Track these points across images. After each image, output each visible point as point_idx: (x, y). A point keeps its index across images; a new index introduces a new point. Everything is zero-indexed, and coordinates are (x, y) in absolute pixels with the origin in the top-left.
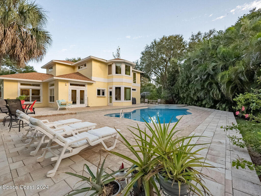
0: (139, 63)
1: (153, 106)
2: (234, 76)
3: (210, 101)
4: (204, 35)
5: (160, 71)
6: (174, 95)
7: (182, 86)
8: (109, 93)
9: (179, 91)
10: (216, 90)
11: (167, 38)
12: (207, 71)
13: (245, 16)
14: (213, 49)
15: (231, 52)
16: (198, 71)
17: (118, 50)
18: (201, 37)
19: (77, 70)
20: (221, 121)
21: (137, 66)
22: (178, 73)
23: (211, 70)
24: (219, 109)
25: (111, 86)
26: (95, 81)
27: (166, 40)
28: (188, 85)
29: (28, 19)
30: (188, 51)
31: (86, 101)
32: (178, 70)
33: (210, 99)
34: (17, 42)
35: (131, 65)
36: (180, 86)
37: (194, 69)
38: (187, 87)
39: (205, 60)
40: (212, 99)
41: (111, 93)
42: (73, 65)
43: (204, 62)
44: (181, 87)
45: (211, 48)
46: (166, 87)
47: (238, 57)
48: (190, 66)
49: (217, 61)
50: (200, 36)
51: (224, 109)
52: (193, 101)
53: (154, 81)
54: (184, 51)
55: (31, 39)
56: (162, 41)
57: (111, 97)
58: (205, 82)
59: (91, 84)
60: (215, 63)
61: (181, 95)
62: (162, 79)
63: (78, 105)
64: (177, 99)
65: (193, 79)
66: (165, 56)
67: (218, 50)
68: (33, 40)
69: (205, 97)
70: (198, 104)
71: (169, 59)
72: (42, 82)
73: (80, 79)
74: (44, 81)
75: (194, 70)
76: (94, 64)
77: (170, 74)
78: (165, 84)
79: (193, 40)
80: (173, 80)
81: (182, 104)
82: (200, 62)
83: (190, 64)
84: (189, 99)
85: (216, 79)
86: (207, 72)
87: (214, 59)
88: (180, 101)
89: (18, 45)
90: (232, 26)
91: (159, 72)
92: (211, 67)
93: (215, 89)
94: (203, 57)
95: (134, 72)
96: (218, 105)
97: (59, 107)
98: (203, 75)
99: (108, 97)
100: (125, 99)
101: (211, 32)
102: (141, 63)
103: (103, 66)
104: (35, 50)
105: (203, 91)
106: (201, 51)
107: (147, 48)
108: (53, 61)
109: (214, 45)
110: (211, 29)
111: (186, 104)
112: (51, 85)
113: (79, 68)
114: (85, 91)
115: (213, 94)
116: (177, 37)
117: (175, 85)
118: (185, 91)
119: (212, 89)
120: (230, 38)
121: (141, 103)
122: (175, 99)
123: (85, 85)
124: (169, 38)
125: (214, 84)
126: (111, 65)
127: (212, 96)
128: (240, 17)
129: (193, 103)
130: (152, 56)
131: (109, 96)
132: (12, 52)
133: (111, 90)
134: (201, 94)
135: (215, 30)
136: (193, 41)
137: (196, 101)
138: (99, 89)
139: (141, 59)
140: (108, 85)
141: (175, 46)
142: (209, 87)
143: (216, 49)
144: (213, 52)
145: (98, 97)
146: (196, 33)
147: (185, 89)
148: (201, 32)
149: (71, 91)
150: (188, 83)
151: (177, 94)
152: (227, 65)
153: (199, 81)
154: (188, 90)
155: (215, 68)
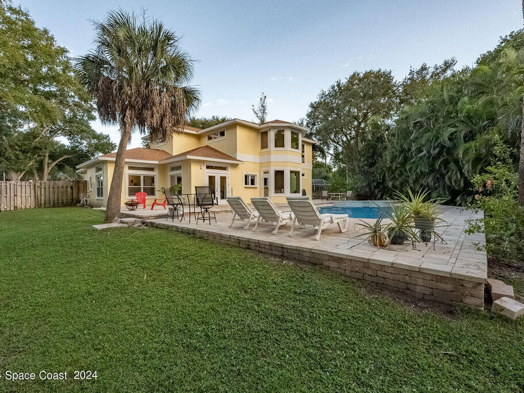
2: (484, 151)
3: (445, 192)
4: (433, 70)
6: (375, 184)
7: (390, 168)
8: (263, 181)
9: (384, 176)
10: (456, 173)
11: (361, 75)
12: (440, 140)
13: (514, 34)
14: (450, 102)
15: (481, 111)
16: (423, 141)
17: (263, 99)
18: (428, 75)
19: (206, 142)
23: (447, 139)
24: (460, 205)
25: (266, 169)
26: (241, 161)
28: (403, 164)
32: (383, 137)
33: (444, 187)
35: (298, 129)
36: (388, 166)
38: (403, 169)
39: (436, 120)
40: (449, 188)
41: (266, 180)
42: (199, 133)
43: (433, 126)
44: (388, 169)
45: (447, 100)
46: (358, 170)
47: (492, 119)
48: (408, 130)
49: (457, 124)
50: (426, 72)
56: (351, 82)
57: (266, 188)
58: (435, 158)
59: (236, 165)
60: (453, 127)
61: (390, 184)
62: (350, 155)
64: (380, 191)
65: (414, 154)
67: (459, 105)
71: (365, 116)
72: (158, 163)
73: (220, 158)
75: (416, 138)
76: (240, 132)
78: (355, 163)
79: (412, 80)
80: (372, 156)
82: (428, 124)
83: (408, 128)
85: (455, 155)
86: (439, 143)
87: (452, 121)
92: (446, 135)
93: (454, 171)
94: (432, 116)
95: (304, 144)
96: (458, 199)
98: (432, 148)
99: (260, 188)
100: (291, 191)
101: (448, 65)
105: (431, 175)
107: (322, 97)
109: (453, 96)
110: (447, 59)
112: (173, 168)
113: (210, 138)
114: (227, 178)
115: (450, 179)
117: (377, 165)
118: (399, 175)
119: (448, 172)
120: (481, 85)
121: (313, 199)
122: (376, 191)
123: (226, 168)
124: (365, 77)
125: (452, 163)
126: (266, 133)
127: (449, 183)
128: (504, 37)
131: (263, 186)
133: (266, 176)
134: (429, 181)
135: (454, 61)
138: (247, 173)
140: (260, 168)
142: (443, 168)
143: (457, 103)
144: (451, 108)
145: (245, 187)
146: (417, 67)
147: (397, 172)
148: (427, 65)
149: (208, 177)
150: (403, 161)
151: (380, 182)
152: (474, 131)
153: (426, 158)
154: (403, 174)
155: (454, 137)
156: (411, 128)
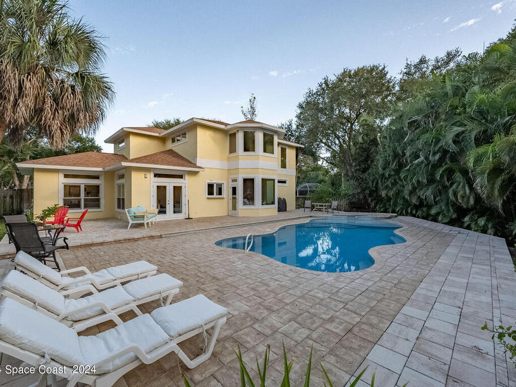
0: (294, 127)
1: (322, 218)
2: (507, 159)
3: (449, 209)
4: (434, 63)
5: (337, 142)
6: (367, 192)
7: (383, 175)
8: (231, 191)
9: (377, 183)
10: (464, 187)
11: (352, 72)
12: (442, 143)
14: (455, 94)
15: (500, 102)
16: (420, 144)
17: (252, 101)
18: (427, 69)
19: (170, 146)
20: (476, 268)
21: (290, 133)
22: (377, 144)
23: (451, 141)
24: (468, 228)
25: (234, 177)
26: (202, 168)
27: (350, 77)
28: (397, 172)
29: (64, 54)
30: (399, 99)
31: (184, 208)
32: (375, 139)
33: (447, 204)
34: (46, 100)
35: (276, 132)
36: (380, 173)
37: (410, 138)
38: (397, 177)
39: (436, 118)
40: (454, 204)
41: (234, 190)
42: (162, 135)
43: (433, 125)
44: (381, 176)
45: (450, 92)
46: (350, 174)
48: (402, 131)
49: (466, 122)
50: (426, 66)
51: (482, 228)
52: (410, 206)
53: (325, 162)
54: (389, 98)
55: (72, 93)
56: (340, 80)
57: (234, 198)
58: (436, 166)
59: (195, 173)
60: (459, 126)
61: (383, 193)
62: (343, 159)
63: (170, 215)
64: (375, 199)
65: (409, 160)
66: (347, 111)
67: (467, 97)
68: (75, 94)
69: (437, 199)
70: (419, 213)
71: (357, 116)
72: (103, 170)
73: (172, 165)
74: (107, 169)
75: (412, 141)
76: (201, 133)
77: (358, 147)
78: (348, 167)
79: (409, 75)
80: (365, 161)
81: (386, 211)
82: (426, 123)
83: (403, 128)
84: (400, 201)
85: (462, 163)
86: (440, 148)
87: (458, 118)
88: (380, 204)
89: (47, 106)
90: (500, 40)
91: (335, 144)
92: (450, 137)
93: (461, 184)
94: (432, 113)
95: (283, 147)
96: (467, 219)
97: (131, 222)
98: (431, 153)
99: (228, 198)
100: (263, 202)
101: (450, 57)
102: (297, 126)
103: (218, 136)
104: (81, 114)
105: (431, 187)
106: (427, 99)
107: (309, 96)
108: (125, 129)
109: (457, 86)
110: (449, 50)
111: (393, 212)
112: (120, 176)
113: (173, 141)
114: (183, 188)
115: (455, 194)
116: (373, 69)
117: (370, 171)
118: (392, 184)
119: (452, 184)
120: (498, 69)
121: (296, 208)
122: (370, 200)
123: (182, 176)
124: (356, 73)
125: (458, 174)
126: (234, 134)
127: (454, 199)
129: (409, 212)
130: (321, 111)
131: (231, 196)
132: (37, 120)
133: (234, 184)
134: (428, 193)
135: (458, 52)
136: (408, 78)
137: (417, 207)
138: (212, 182)
139: (298, 117)
140: (228, 175)
141: (369, 89)
142: (446, 179)
143: (464, 96)
144: (456, 101)
145: (208, 198)
146: (415, 60)
147: (391, 180)
148: (426, 56)
149: (156, 188)
150: (397, 167)
151: (373, 190)
152: (489, 131)
153: (423, 165)
154: (398, 183)
155: (461, 138)
156: (405, 129)
